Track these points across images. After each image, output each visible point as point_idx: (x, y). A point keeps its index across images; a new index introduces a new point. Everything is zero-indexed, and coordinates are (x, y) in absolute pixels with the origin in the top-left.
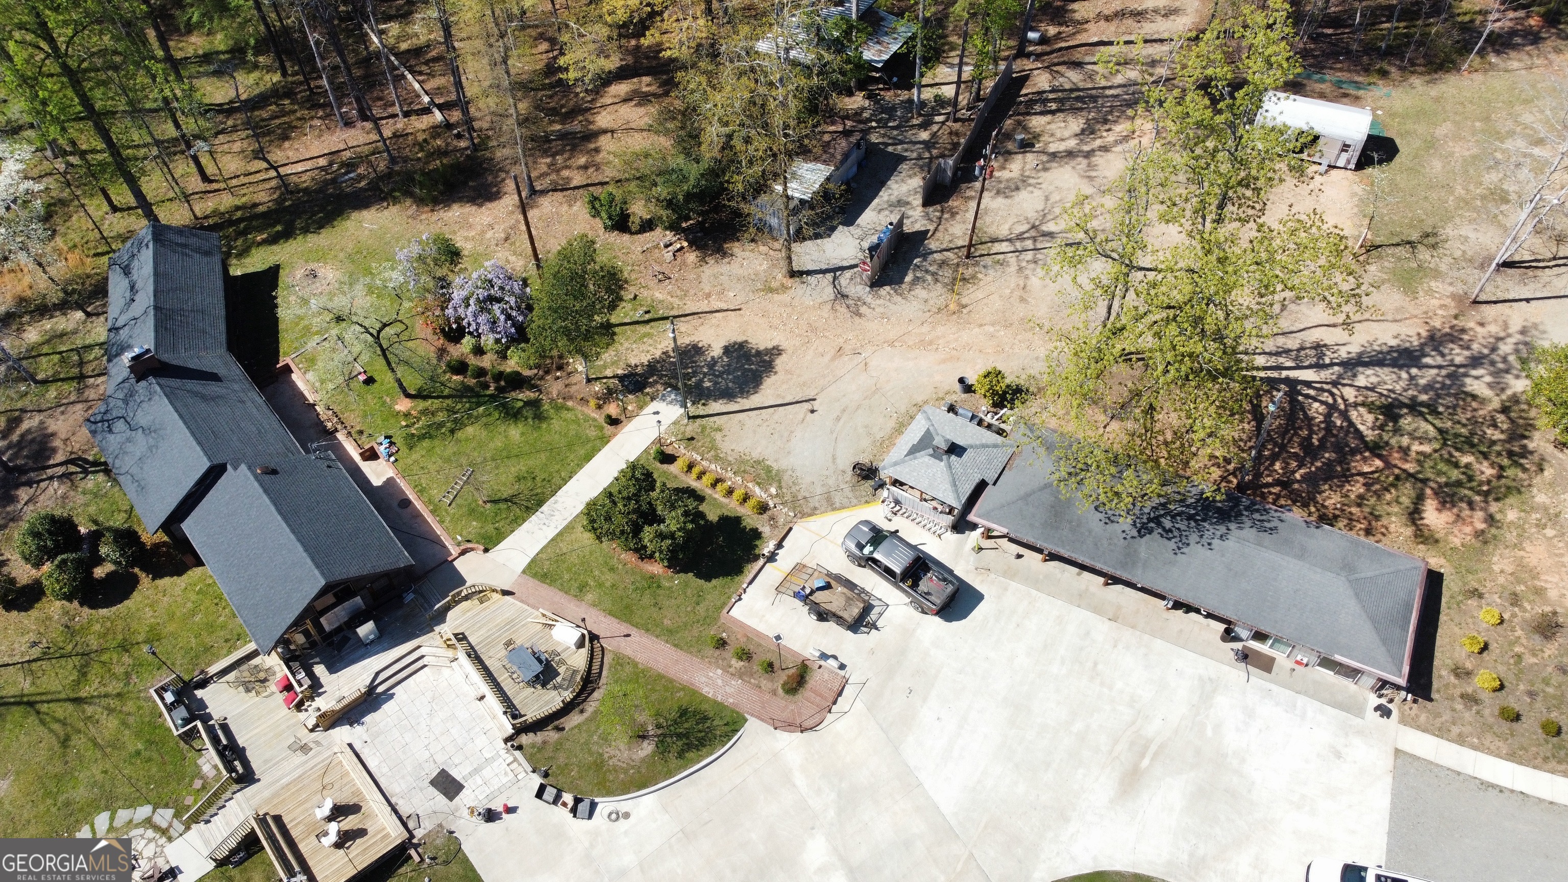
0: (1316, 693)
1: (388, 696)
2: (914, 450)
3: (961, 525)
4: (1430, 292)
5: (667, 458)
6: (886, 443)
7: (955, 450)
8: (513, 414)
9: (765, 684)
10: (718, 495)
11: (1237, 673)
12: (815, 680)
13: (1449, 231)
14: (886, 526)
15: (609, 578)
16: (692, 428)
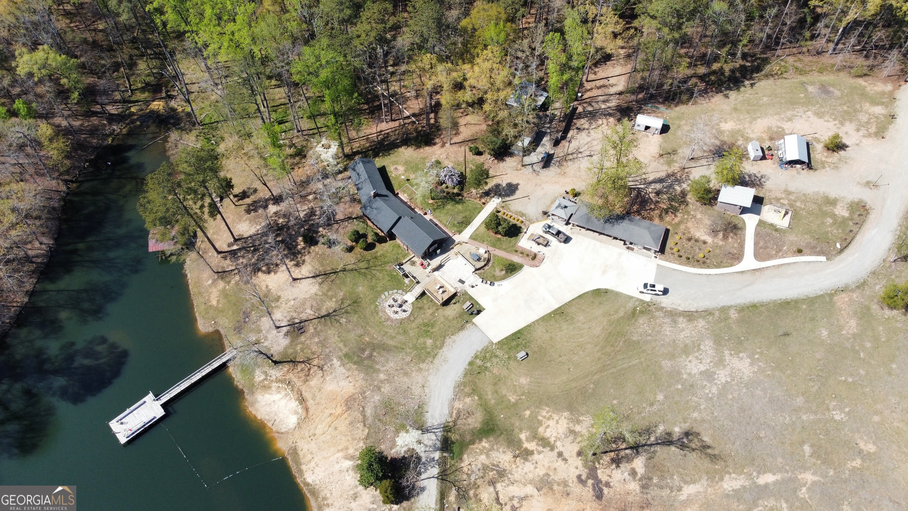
0: (642, 254)
1: (444, 265)
2: (557, 208)
3: (568, 223)
4: (674, 166)
5: (499, 212)
6: (550, 206)
7: (566, 207)
8: (457, 203)
9: (527, 258)
10: (511, 220)
11: (627, 251)
12: (538, 257)
13: (680, 151)
14: (551, 225)
15: (489, 239)
16: (503, 204)
